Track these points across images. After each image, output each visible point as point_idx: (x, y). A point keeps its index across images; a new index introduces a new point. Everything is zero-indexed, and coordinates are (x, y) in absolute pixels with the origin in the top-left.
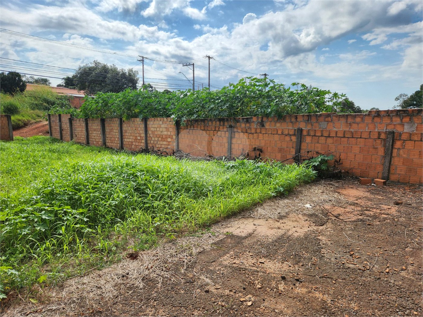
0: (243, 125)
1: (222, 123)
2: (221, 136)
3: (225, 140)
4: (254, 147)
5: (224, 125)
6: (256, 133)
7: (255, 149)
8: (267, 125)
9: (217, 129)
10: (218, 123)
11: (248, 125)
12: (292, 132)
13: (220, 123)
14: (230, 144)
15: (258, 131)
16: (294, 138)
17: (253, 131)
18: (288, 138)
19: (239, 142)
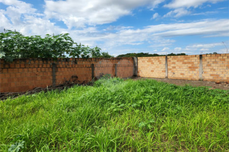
0: (64, 63)
1: (45, 62)
2: (45, 71)
3: (49, 74)
4: (71, 75)
5: (47, 63)
6: (72, 67)
7: (72, 77)
8: (78, 63)
9: (40, 66)
10: (41, 62)
11: (67, 63)
12: (90, 66)
13: (43, 62)
14: (54, 76)
15: (73, 66)
16: (91, 69)
17: (70, 66)
18: (88, 69)
19: (61, 74)
